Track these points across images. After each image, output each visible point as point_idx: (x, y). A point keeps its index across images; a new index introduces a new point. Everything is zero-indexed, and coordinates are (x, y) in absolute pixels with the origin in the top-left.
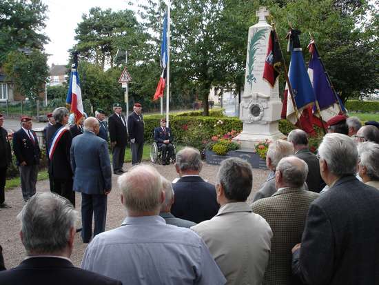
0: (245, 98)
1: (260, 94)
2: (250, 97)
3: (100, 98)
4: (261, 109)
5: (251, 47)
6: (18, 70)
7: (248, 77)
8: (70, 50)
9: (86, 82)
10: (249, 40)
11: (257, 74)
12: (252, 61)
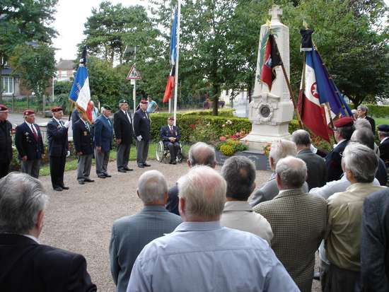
1: (271, 94)
2: (260, 97)
3: (108, 94)
6: (25, 64)
7: (259, 76)
8: (79, 45)
9: (94, 77)
10: (261, 39)
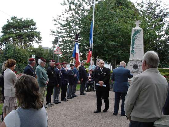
0: (130, 61)
1: (138, 59)
4: (139, 66)
5: (133, 38)
7: (131, 51)
9: (15, 54)
10: (132, 34)
11: (136, 50)
12: (133, 44)
